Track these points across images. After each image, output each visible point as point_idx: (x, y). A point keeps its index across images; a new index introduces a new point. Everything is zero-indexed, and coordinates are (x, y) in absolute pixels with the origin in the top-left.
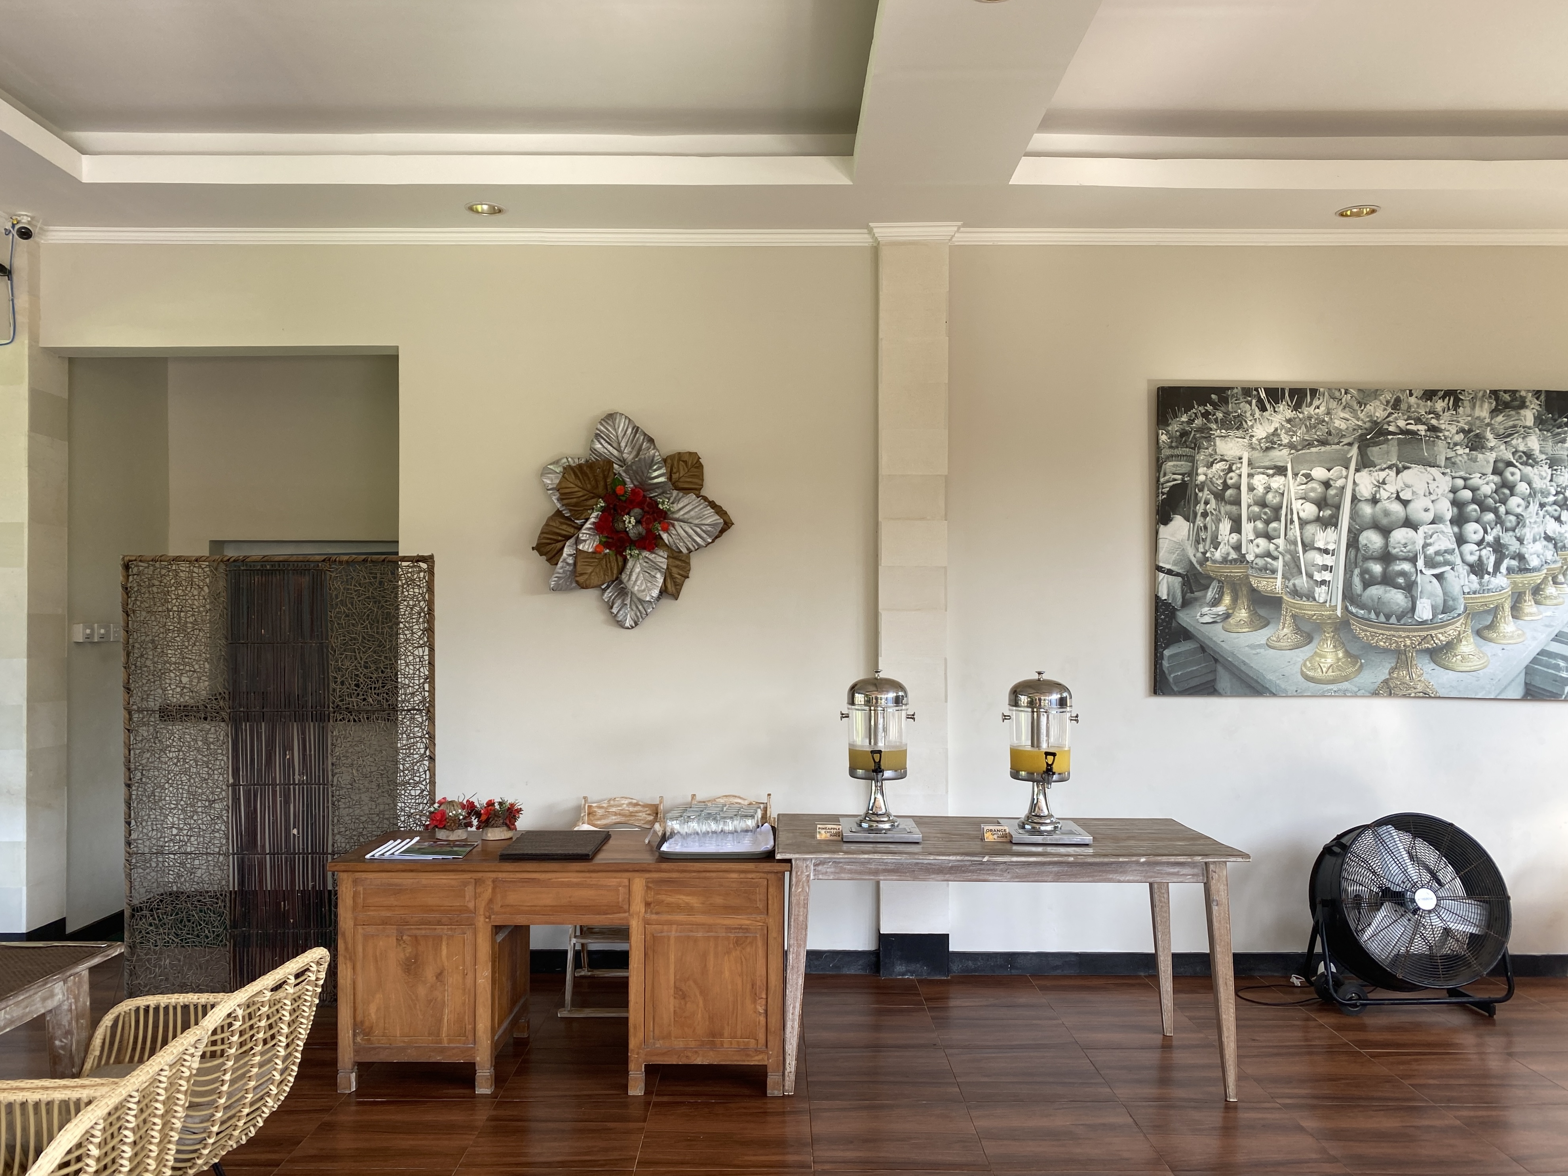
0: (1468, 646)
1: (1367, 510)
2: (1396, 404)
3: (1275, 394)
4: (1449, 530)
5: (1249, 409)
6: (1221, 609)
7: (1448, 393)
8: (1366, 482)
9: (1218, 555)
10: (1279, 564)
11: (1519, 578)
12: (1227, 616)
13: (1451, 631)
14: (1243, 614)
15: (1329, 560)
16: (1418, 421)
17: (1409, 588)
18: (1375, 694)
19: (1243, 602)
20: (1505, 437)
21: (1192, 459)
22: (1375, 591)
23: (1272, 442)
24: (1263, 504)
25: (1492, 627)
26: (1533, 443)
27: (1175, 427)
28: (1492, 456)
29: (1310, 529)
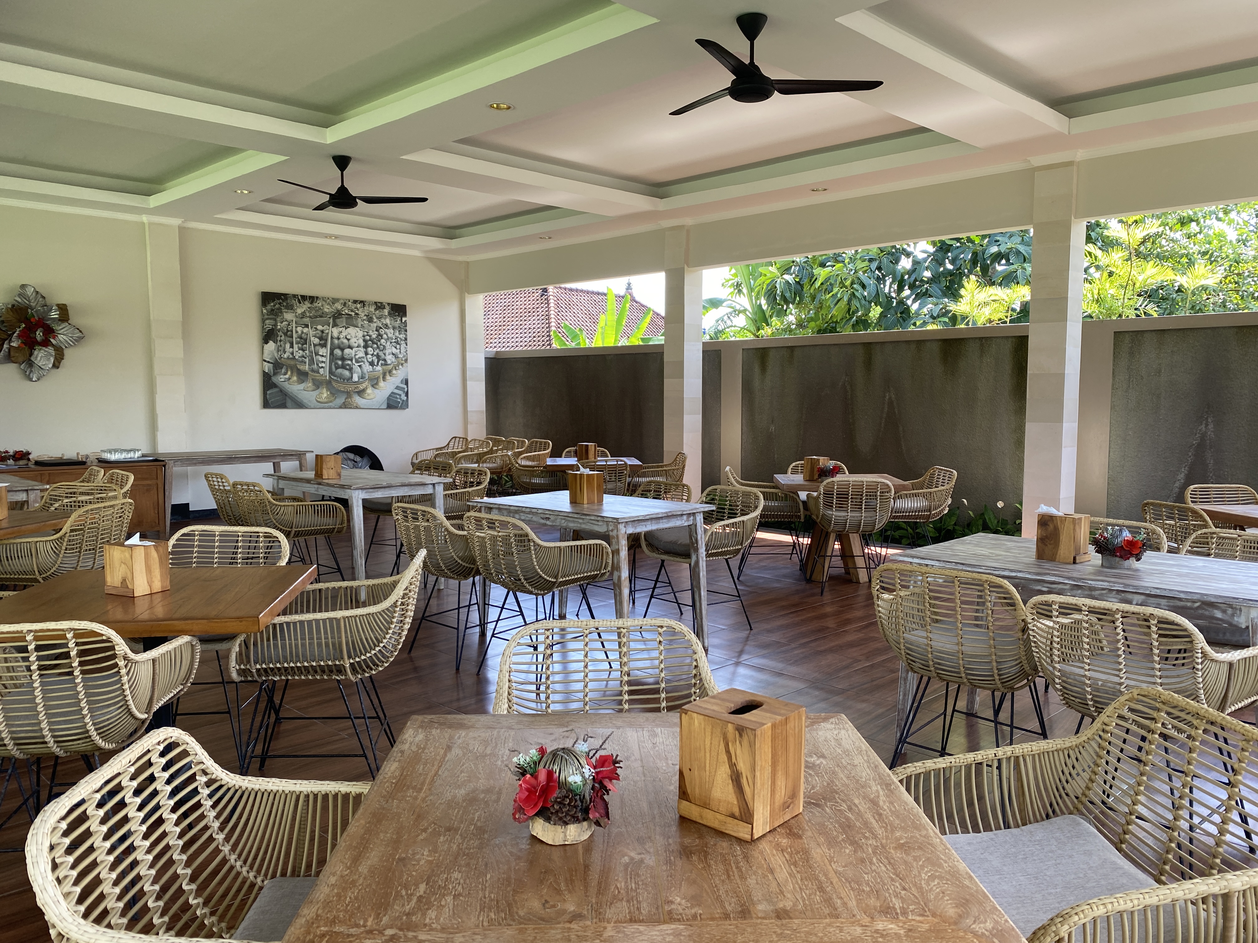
0: (369, 391)
1: (336, 341)
2: (345, 304)
3: (304, 298)
4: (362, 350)
5: (295, 302)
6: (287, 376)
7: (361, 302)
8: (335, 332)
10: (307, 360)
11: (384, 367)
12: (289, 379)
13: (364, 385)
14: (295, 378)
15: (324, 359)
16: (352, 311)
17: (351, 370)
18: (340, 407)
19: (295, 374)
20: (379, 318)
21: (275, 320)
22: (340, 371)
23: (303, 315)
24: (301, 338)
25: (377, 384)
26: (388, 321)
27: (269, 307)
28: (375, 325)
29: (317, 348)
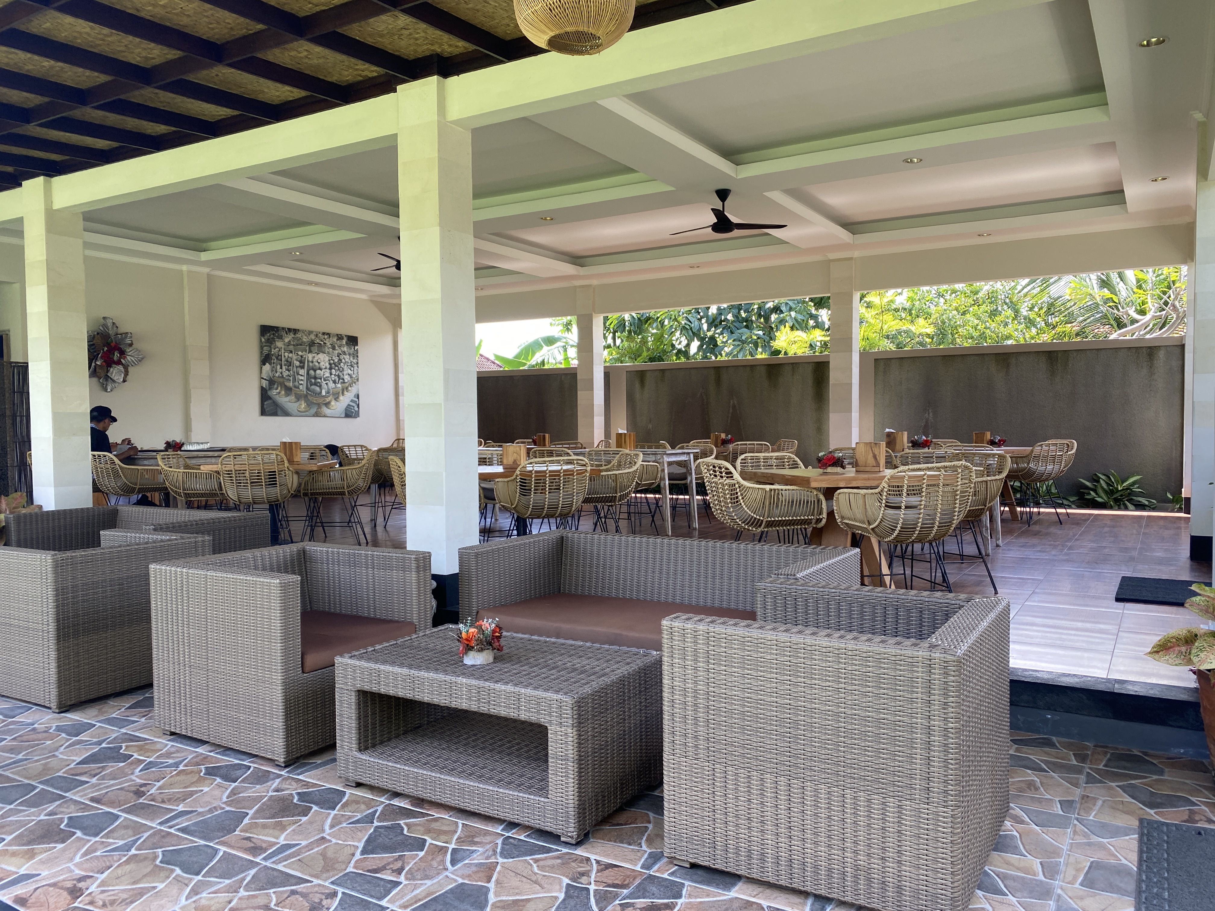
0: (333, 403)
1: (311, 364)
2: (317, 335)
3: (290, 330)
4: (328, 371)
5: (284, 334)
6: (278, 391)
7: (328, 334)
8: (310, 356)
9: (277, 375)
10: (291, 378)
11: (343, 385)
12: (279, 393)
13: (329, 399)
14: (283, 392)
15: (302, 378)
16: (322, 341)
17: (320, 386)
18: (314, 416)
19: (283, 389)
20: (340, 347)
21: (270, 347)
22: (313, 387)
23: (289, 344)
24: (287, 361)
25: (338, 398)
26: (345, 349)
27: (266, 337)
28: (337, 352)
29: (298, 369)
